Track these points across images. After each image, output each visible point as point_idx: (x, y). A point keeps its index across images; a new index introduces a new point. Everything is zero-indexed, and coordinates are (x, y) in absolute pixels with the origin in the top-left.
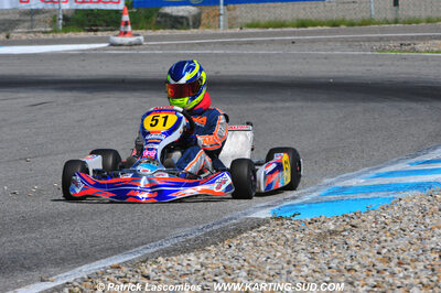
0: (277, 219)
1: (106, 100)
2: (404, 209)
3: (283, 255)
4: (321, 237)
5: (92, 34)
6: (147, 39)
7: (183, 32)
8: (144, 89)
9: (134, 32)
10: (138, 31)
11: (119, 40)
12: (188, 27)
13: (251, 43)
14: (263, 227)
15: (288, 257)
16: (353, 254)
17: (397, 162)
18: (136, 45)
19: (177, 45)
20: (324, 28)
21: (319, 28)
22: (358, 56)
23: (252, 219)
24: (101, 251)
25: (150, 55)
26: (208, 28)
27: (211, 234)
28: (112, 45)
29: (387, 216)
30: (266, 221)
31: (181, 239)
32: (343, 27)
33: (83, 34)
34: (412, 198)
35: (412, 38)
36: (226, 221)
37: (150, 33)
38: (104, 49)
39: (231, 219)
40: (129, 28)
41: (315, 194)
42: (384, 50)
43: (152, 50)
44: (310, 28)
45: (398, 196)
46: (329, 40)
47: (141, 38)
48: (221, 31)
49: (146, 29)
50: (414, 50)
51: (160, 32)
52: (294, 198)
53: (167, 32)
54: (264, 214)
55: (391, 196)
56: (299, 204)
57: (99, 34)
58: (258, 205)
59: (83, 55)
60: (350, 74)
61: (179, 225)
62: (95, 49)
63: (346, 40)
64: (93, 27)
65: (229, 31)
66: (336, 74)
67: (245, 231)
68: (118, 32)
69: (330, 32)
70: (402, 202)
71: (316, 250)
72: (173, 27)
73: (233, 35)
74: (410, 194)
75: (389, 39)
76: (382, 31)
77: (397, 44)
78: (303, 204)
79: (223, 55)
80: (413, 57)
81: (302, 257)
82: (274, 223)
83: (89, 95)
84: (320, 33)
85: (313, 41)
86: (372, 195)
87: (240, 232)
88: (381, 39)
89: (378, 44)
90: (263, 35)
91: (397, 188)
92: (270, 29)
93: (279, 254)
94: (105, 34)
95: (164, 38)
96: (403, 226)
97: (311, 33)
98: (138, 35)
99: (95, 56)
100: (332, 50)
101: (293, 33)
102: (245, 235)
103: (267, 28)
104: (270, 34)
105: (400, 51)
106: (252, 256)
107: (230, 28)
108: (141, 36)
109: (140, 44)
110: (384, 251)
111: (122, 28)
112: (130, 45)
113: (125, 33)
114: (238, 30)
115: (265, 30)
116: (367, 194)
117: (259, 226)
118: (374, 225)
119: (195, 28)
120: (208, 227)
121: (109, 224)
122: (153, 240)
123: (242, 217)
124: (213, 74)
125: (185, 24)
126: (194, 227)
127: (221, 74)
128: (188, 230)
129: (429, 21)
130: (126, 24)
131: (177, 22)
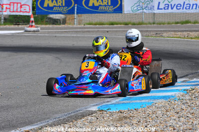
0: (100, 111)
1: (23, 56)
2: (158, 107)
4: (120, 119)
5: (17, 26)
6: (41, 29)
7: (58, 26)
8: (40, 52)
9: (36, 26)
10: (38, 25)
11: (29, 29)
12: (60, 24)
13: (89, 32)
14: (94, 115)
16: (135, 127)
18: (36, 32)
19: (55, 32)
20: (122, 25)
21: (119, 25)
23: (89, 111)
25: (43, 36)
26: (70, 24)
27: (71, 117)
28: (26, 31)
29: (149, 111)
30: (95, 112)
31: (57, 119)
32: (130, 25)
33: (12, 26)
34: (161, 103)
35: (161, 31)
36: (77, 111)
37: (44, 26)
38: (22, 33)
39: (80, 111)
40: (34, 24)
41: (117, 100)
42: (148, 36)
43: (44, 34)
44: (115, 26)
45: (155, 101)
47: (39, 28)
48: (75, 26)
49: (42, 24)
50: (162, 36)
51: (48, 26)
52: (108, 102)
53: (51, 26)
54: (95, 109)
55: (152, 102)
56: (110, 104)
57: (20, 26)
58: (92, 105)
59: (12, 35)
61: (56, 113)
62: (18, 33)
64: (17, 23)
65: (79, 26)
67: (86, 116)
68: (29, 25)
70: (157, 105)
71: (118, 125)
72: (53, 24)
73: (80, 28)
74: (160, 101)
75: (150, 31)
76: (148, 27)
77: (154, 33)
78: (112, 104)
79: (76, 37)
80: (161, 39)
82: (99, 113)
83: (15, 54)
84: (120, 28)
85: (116, 31)
86: (143, 101)
87: (84, 117)
88: (147, 31)
89: (146, 33)
90: (94, 28)
91: (154, 98)
92: (97, 26)
94: (23, 26)
95: (49, 29)
96: (157, 115)
97: (116, 28)
99: (18, 36)
101: (108, 28)
102: (86, 118)
103: (96, 25)
104: (97, 28)
105: (155, 37)
107: (79, 25)
109: (38, 31)
110: (149, 126)
111: (31, 24)
112: (34, 31)
113: (32, 26)
114: (83, 26)
115: (95, 26)
116: (141, 100)
117: (92, 114)
118: (144, 114)
119: (63, 24)
120: (69, 114)
121: (24, 112)
122: (44, 119)
123: (85, 110)
124: (71, 45)
125: (59, 22)
126: (63, 114)
127: (75, 45)
128: (60, 115)
129: (168, 23)
130: (32, 22)
131: (55, 22)
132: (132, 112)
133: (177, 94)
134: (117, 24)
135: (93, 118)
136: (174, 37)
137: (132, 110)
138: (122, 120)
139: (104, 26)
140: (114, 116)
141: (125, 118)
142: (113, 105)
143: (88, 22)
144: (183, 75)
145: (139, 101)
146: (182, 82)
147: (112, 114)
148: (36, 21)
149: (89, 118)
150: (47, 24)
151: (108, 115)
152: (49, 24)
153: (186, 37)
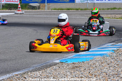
0: (61, 63)
2: (96, 61)
3: (63, 73)
4: (73, 68)
5: (10, 10)
6: (25, 12)
7: (35, 10)
9: (22, 10)
10: (23, 10)
11: (17, 12)
13: (54, 14)
14: (57, 65)
15: (64, 73)
16: (82, 73)
17: (94, 48)
18: (22, 14)
19: (34, 14)
20: (75, 10)
22: (84, 18)
23: (54, 63)
24: (13, 70)
25: (26, 17)
26: (42, 9)
29: (91, 63)
30: (58, 63)
31: (35, 68)
32: (79, 10)
33: (7, 10)
37: (26, 10)
38: (13, 15)
39: (48, 62)
40: (20, 9)
41: (72, 56)
43: (27, 15)
45: (95, 57)
46: (76, 14)
47: (24, 12)
48: (46, 10)
49: (25, 9)
52: (66, 57)
53: (31, 10)
54: (58, 61)
55: (93, 57)
56: (67, 59)
57: (12, 10)
58: (56, 59)
59: (7, 16)
60: (81, 23)
61: (34, 64)
62: (11, 15)
63: (80, 14)
64: (10, 9)
65: (48, 11)
66: (77, 23)
67: (52, 66)
68: (17, 10)
69: (76, 12)
70: (96, 59)
71: (72, 71)
72: (32, 9)
74: (98, 57)
79: (46, 17)
81: (68, 73)
82: (60, 64)
83: (9, 27)
86: (87, 57)
87: (51, 66)
88: (90, 14)
91: (94, 55)
92: (59, 10)
93: (62, 72)
94: (14, 10)
95: (30, 12)
96: (96, 65)
97: (71, 12)
98: (23, 11)
100: (76, 16)
102: (52, 67)
106: (54, 73)
108: (24, 11)
109: (23, 14)
110: (91, 72)
112: (21, 14)
113: (19, 10)
114: (50, 10)
115: (58, 11)
116: (86, 56)
117: (56, 65)
118: (88, 65)
119: (38, 9)
120: (42, 64)
121: (15, 63)
122: (27, 68)
123: (52, 62)
124: (43, 22)
125: (36, 8)
126: (38, 65)
127: (46, 22)
128: (36, 65)
129: (103, 9)
130: (19, 8)
131: (34, 8)
132: (81, 63)
133: (108, 52)
134: (71, 10)
135: (57, 67)
136: (106, 18)
137: (80, 62)
138: (74, 68)
139: (63, 10)
140: (70, 66)
141: (77, 67)
142: (69, 59)
143: (54, 8)
144: (112, 41)
145: (84, 57)
146: (112, 45)
147: (68, 65)
148: (22, 8)
149: (55, 67)
150: (28, 9)
151: (66, 66)
152: (30, 9)
153: (114, 18)
